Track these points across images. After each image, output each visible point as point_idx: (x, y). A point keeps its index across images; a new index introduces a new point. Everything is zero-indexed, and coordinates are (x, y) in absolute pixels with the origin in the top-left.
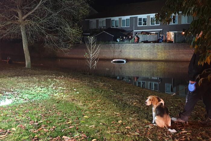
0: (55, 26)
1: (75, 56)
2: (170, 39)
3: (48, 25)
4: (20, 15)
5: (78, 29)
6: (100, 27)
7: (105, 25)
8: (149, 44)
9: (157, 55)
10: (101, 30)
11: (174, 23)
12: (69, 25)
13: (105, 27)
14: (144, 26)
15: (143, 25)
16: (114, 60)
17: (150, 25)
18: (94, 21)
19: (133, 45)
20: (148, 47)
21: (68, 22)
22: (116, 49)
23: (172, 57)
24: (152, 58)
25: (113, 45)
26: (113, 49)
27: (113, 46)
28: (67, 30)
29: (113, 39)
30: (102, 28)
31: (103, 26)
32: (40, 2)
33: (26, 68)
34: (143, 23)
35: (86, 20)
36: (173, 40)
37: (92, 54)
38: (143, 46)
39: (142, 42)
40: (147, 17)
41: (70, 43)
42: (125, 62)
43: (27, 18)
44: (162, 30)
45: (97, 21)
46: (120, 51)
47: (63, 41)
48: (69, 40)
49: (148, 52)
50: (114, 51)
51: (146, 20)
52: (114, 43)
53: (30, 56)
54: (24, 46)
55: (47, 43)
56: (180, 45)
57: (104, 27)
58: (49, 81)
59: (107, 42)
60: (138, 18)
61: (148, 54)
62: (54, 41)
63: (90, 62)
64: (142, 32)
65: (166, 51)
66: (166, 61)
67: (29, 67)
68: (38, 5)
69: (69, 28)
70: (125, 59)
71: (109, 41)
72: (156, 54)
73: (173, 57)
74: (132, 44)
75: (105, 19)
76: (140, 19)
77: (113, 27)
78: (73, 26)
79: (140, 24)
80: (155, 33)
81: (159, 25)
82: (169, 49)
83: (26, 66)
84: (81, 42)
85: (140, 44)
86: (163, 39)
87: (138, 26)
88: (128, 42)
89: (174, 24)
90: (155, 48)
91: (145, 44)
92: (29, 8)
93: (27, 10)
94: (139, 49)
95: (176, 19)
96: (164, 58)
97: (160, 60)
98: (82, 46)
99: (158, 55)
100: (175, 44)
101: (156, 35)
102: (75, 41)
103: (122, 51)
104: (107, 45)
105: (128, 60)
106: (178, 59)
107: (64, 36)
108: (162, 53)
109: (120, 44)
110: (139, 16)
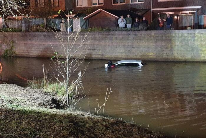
19: (154, 34)
20: (183, 37)
30: (98, 5)
31: (100, 2)
38: (174, 35)
42: (141, 65)
44: (200, 7)
57: (102, 4)
70: (139, 59)
87: (159, 1)
90: (196, 38)
91: (177, 31)
94: (165, 40)
101: (192, 16)
104: (107, 33)
109: (129, 33)
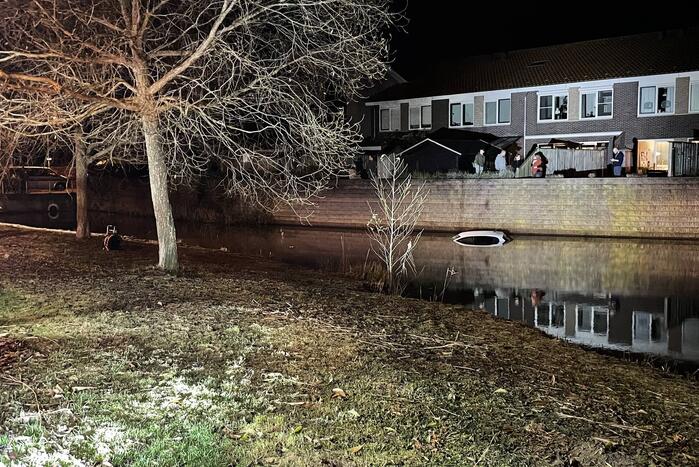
0: (264, 117)
1: (334, 220)
2: (646, 162)
3: (243, 114)
4: (140, 80)
5: (346, 127)
6: (412, 127)
7: (428, 120)
8: (582, 180)
9: (612, 218)
10: (417, 135)
11: (663, 110)
12: (316, 113)
13: (429, 126)
14: (558, 121)
15: (556, 118)
16: (463, 235)
17: (580, 119)
18: (394, 106)
19: (527, 185)
20: (581, 192)
21: (312, 107)
22: (469, 196)
23: (664, 226)
24: (592, 228)
25: (459, 182)
26: (459, 196)
27: (458, 188)
28: (307, 133)
29: (457, 165)
30: (420, 128)
31: (424, 124)
32: (212, 32)
33: (159, 269)
34: (555, 111)
35: (367, 104)
36: (667, 167)
37: (396, 217)
38: (563, 188)
39: (556, 173)
40: (568, 94)
41: (318, 177)
42: (502, 240)
43: (166, 89)
44: (619, 133)
45: (405, 107)
46: (483, 203)
47: (292, 173)
48: (314, 168)
49: (578, 207)
50: (462, 205)
51: (566, 102)
52: (461, 178)
53: (176, 226)
54: (154, 191)
55: (239, 177)
56: (691, 185)
57: (427, 126)
58: (234, 333)
59: (439, 174)
60: (539, 95)
61: (580, 213)
62: (261, 173)
63: (388, 247)
64: (554, 140)
65: (642, 203)
66: (644, 239)
67: (172, 267)
68: (206, 43)
69: (314, 125)
70: (499, 230)
71: (445, 171)
72: (607, 213)
73: (667, 225)
74: (526, 181)
75: (428, 101)
76: (545, 101)
77: (456, 125)
78: (330, 119)
79: (546, 115)
80: (595, 143)
81: (611, 117)
82: (653, 198)
83: (161, 263)
84: (352, 174)
85: (552, 181)
86: (623, 165)
87: (539, 121)
88: (511, 173)
89: (663, 114)
90: (605, 193)
91: (569, 180)
92: (173, 54)
93: (167, 60)
94: (547, 197)
95: (668, 99)
96: (635, 230)
97: (622, 235)
98: (356, 187)
99: (614, 216)
100: (676, 182)
101: (602, 152)
102: (336, 171)
103: (491, 203)
104: (440, 183)
105: (510, 236)
106: (687, 231)
107: (298, 155)
108: (629, 210)
109: (481, 182)
110: (543, 90)
